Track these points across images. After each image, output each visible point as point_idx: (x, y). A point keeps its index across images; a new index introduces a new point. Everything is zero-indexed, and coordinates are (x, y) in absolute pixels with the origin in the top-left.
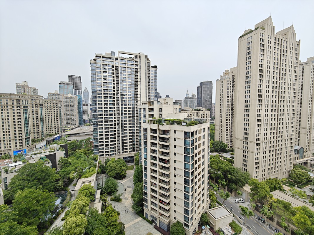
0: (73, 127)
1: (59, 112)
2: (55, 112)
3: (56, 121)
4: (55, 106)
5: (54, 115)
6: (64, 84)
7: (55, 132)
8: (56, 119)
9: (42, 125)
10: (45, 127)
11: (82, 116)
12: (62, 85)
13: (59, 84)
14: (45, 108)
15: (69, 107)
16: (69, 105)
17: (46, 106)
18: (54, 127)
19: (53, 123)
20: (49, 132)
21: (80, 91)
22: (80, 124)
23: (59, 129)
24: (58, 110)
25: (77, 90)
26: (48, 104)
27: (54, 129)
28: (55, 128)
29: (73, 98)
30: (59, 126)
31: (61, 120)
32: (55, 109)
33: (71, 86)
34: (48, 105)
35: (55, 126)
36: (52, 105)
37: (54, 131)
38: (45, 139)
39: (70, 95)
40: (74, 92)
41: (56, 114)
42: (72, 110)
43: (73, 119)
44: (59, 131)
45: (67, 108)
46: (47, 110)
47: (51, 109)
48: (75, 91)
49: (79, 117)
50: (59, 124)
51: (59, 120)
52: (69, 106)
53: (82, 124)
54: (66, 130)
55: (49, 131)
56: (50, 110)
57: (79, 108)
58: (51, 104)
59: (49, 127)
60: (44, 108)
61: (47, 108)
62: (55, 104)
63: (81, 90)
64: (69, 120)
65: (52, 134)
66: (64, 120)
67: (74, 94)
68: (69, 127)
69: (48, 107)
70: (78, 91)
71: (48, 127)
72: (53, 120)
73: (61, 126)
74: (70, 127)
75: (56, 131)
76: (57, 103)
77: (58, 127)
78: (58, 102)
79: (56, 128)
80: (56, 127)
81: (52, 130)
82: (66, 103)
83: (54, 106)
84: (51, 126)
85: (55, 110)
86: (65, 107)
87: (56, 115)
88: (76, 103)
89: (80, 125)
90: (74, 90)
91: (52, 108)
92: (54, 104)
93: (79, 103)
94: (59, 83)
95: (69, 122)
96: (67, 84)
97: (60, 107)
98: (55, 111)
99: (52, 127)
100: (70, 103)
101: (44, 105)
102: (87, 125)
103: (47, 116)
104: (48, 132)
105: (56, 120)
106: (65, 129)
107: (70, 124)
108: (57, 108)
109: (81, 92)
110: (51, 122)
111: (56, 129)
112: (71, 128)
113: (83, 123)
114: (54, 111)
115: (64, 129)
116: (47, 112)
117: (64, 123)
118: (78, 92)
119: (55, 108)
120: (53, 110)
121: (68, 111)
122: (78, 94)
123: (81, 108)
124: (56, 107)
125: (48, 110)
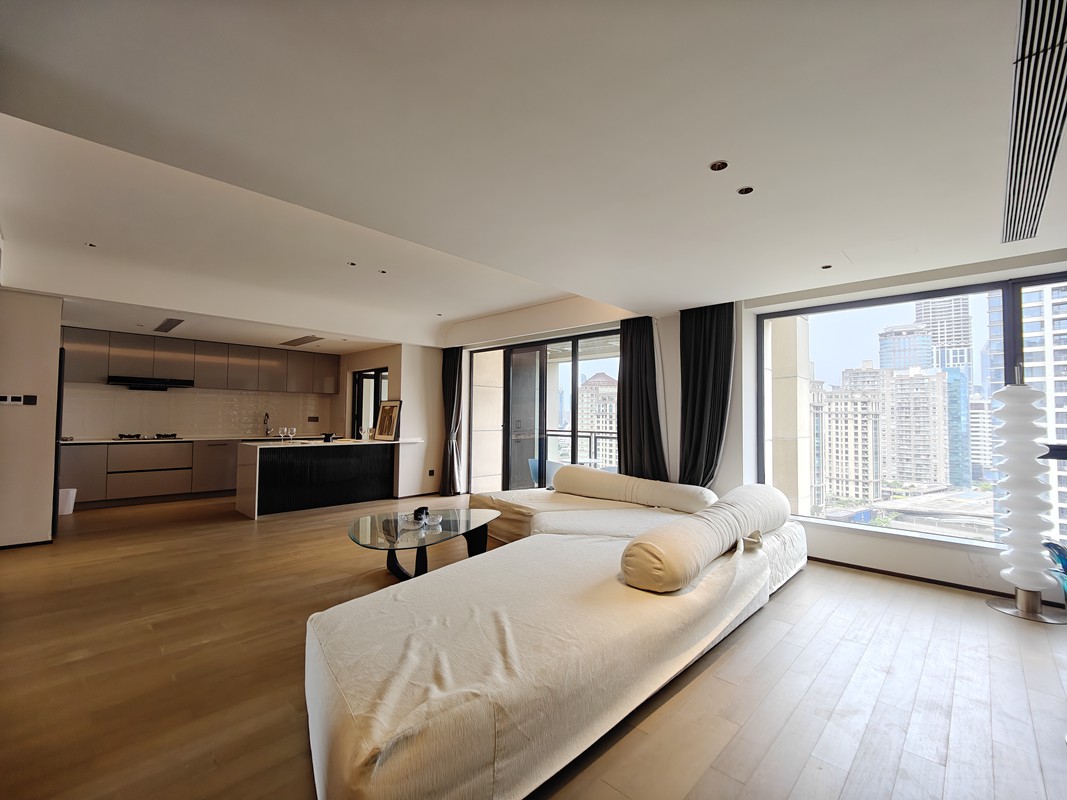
0: (924, 486)
1: (870, 431)
2: (860, 431)
3: (860, 459)
4: (860, 410)
5: (856, 440)
6: (899, 334)
7: (857, 496)
8: (860, 453)
9: (818, 468)
10: (828, 476)
11: (967, 449)
12: (890, 340)
14: (830, 416)
15: (912, 414)
16: (912, 406)
17: (833, 410)
18: (852, 477)
19: (852, 466)
20: (838, 493)
21: (962, 352)
22: (957, 481)
23: (871, 488)
24: (870, 425)
25: (951, 350)
26: (837, 404)
27: (852, 486)
28: (857, 483)
29: (926, 381)
30: (871, 478)
31: (876, 459)
32: (860, 422)
33: (925, 339)
34: (839, 407)
35: (857, 477)
36: (850, 407)
37: (852, 493)
38: (823, 511)
39: (914, 371)
40: (935, 357)
41: (860, 437)
42: (922, 424)
43: (923, 457)
44: (871, 493)
45: (903, 419)
46: (834, 424)
47: (846, 422)
48: (943, 355)
49: (953, 452)
50: (871, 468)
51: (870, 456)
52: (912, 410)
53: (966, 482)
54: (894, 494)
55: (838, 487)
56: (844, 425)
57: (954, 417)
58: (846, 404)
59: (838, 475)
60: (826, 418)
61: (834, 416)
62: (859, 404)
63: (965, 349)
64: (908, 460)
65: (845, 499)
66: (888, 460)
67: (935, 364)
68: (906, 484)
69: (837, 415)
70: (955, 353)
71: (834, 476)
72: (851, 455)
73: (877, 477)
74: (913, 486)
75: (860, 493)
76: (866, 399)
77: (866, 481)
78: (869, 396)
79: (860, 484)
80: (861, 478)
81: (847, 489)
82: (899, 401)
83: (856, 409)
84: (844, 473)
85: (859, 425)
86: (896, 414)
87: (860, 441)
88: (940, 400)
89: (957, 484)
90: (935, 350)
91: (849, 416)
92: (856, 404)
93: (953, 400)
95: (910, 467)
96: (910, 333)
97: (877, 415)
98: (860, 428)
99: (847, 476)
100: (915, 399)
101: (826, 409)
102: (985, 490)
103: (834, 442)
104: (835, 491)
105: (860, 456)
106: (891, 490)
107: (913, 476)
108: (865, 418)
109: (966, 355)
110: (844, 461)
111: (860, 486)
112: (915, 490)
113: (969, 476)
114: (856, 428)
115: (888, 489)
116: (834, 430)
117: (890, 471)
118: (951, 356)
119: (860, 416)
120: (851, 425)
121: (904, 429)
122: (951, 364)
123: (963, 418)
124: (863, 415)
125: (837, 422)
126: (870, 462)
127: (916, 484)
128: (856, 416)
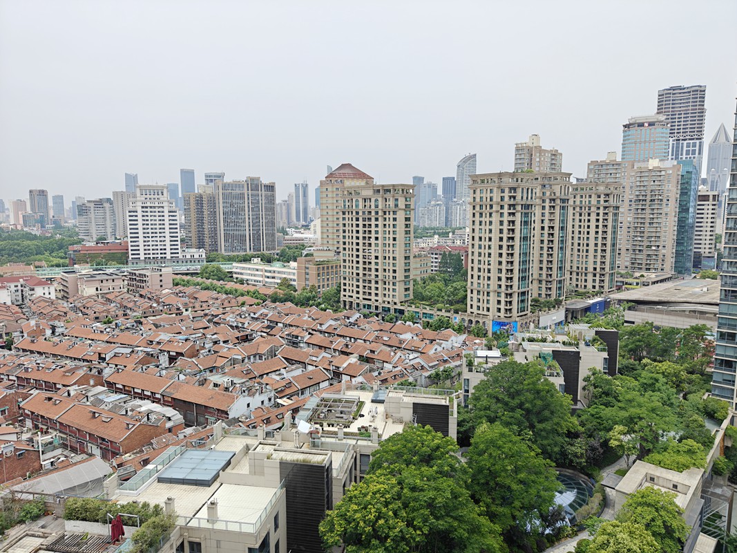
0: (652, 276)
1: (610, 224)
2: (600, 224)
3: (599, 251)
4: (602, 202)
5: (597, 232)
6: (641, 125)
7: (594, 287)
8: (600, 245)
9: (561, 261)
10: (569, 268)
11: (691, 239)
12: (633, 131)
13: (622, 128)
14: (574, 209)
15: (647, 206)
16: (648, 198)
17: (578, 203)
18: (591, 269)
19: (591, 259)
20: (577, 285)
21: (694, 145)
22: (680, 270)
23: (607, 278)
24: (610, 217)
25: (685, 142)
26: (582, 197)
27: (590, 277)
28: (595, 275)
29: (663, 173)
30: (607, 269)
31: (613, 251)
32: (601, 215)
33: (664, 130)
34: (583, 200)
35: (595, 269)
36: (594, 200)
37: (590, 284)
38: (563, 303)
39: (654, 163)
40: (670, 150)
41: (600, 230)
42: (655, 216)
43: (654, 248)
44: (606, 284)
45: (639, 211)
46: (577, 217)
47: (589, 215)
48: (678, 147)
49: (679, 243)
50: (608, 261)
51: (608, 248)
52: (648, 203)
53: (687, 270)
54: (626, 284)
55: (577, 280)
56: (587, 218)
57: (683, 209)
58: (590, 196)
59: (578, 268)
60: (571, 210)
61: (578, 209)
62: (602, 196)
63: (698, 141)
64: (640, 251)
65: (584, 291)
66: (623, 252)
67: (670, 157)
68: (637, 274)
69: (581, 208)
70: (688, 146)
71: (575, 269)
72: (592, 248)
73: (612, 268)
74: (642, 276)
75: (597, 284)
76: (609, 192)
77: (603, 272)
78: (612, 189)
79: (598, 275)
80: (598, 270)
81: (586, 281)
82: (637, 193)
83: (599, 202)
84: (584, 266)
85: (601, 218)
86: (634, 207)
87: (600, 233)
88: (672, 191)
89: (680, 272)
90: (671, 143)
91: (593, 209)
92: (599, 197)
93: (684, 192)
94: (625, 126)
95: (642, 257)
96: (651, 124)
97: (617, 208)
98: (601, 221)
99: (586, 269)
100: (652, 191)
101: (571, 202)
102: (704, 277)
103: (576, 235)
104: (574, 283)
105: (599, 248)
106: (624, 280)
107: (643, 266)
108: (606, 211)
109: (697, 148)
110: (585, 254)
111: (597, 278)
112: (644, 279)
113: (690, 265)
114: (598, 220)
115: (621, 279)
116: (577, 223)
117: (624, 261)
118: (685, 149)
119: (602, 208)
120: (593, 217)
121: (640, 221)
122: (684, 156)
123: (691, 210)
124: (605, 208)
125: (581, 215)
126: (608, 254)
127: (645, 274)
128: (599, 208)
